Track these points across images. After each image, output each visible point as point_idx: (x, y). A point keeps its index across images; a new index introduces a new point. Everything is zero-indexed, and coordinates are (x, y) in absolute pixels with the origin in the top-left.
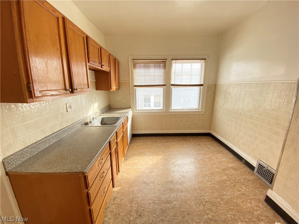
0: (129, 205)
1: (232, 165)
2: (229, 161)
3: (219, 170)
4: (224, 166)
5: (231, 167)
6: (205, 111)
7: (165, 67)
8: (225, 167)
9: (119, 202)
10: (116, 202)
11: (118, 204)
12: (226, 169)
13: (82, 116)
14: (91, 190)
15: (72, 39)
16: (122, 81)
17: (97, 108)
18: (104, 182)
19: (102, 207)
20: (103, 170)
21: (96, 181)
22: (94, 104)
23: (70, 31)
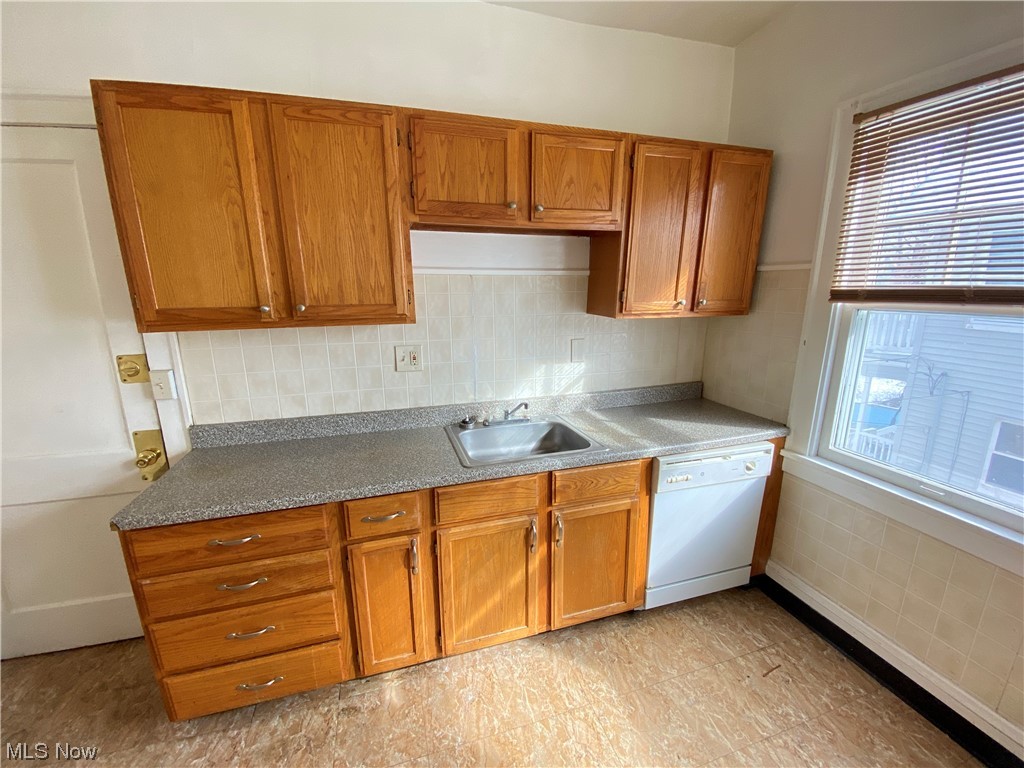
9: (331, 733)
13: (472, 396)
14: (148, 582)
15: (305, 157)
16: (774, 264)
17: (582, 382)
18: (254, 610)
19: (228, 668)
20: (250, 573)
21: (186, 575)
22: (556, 366)
23: (297, 132)
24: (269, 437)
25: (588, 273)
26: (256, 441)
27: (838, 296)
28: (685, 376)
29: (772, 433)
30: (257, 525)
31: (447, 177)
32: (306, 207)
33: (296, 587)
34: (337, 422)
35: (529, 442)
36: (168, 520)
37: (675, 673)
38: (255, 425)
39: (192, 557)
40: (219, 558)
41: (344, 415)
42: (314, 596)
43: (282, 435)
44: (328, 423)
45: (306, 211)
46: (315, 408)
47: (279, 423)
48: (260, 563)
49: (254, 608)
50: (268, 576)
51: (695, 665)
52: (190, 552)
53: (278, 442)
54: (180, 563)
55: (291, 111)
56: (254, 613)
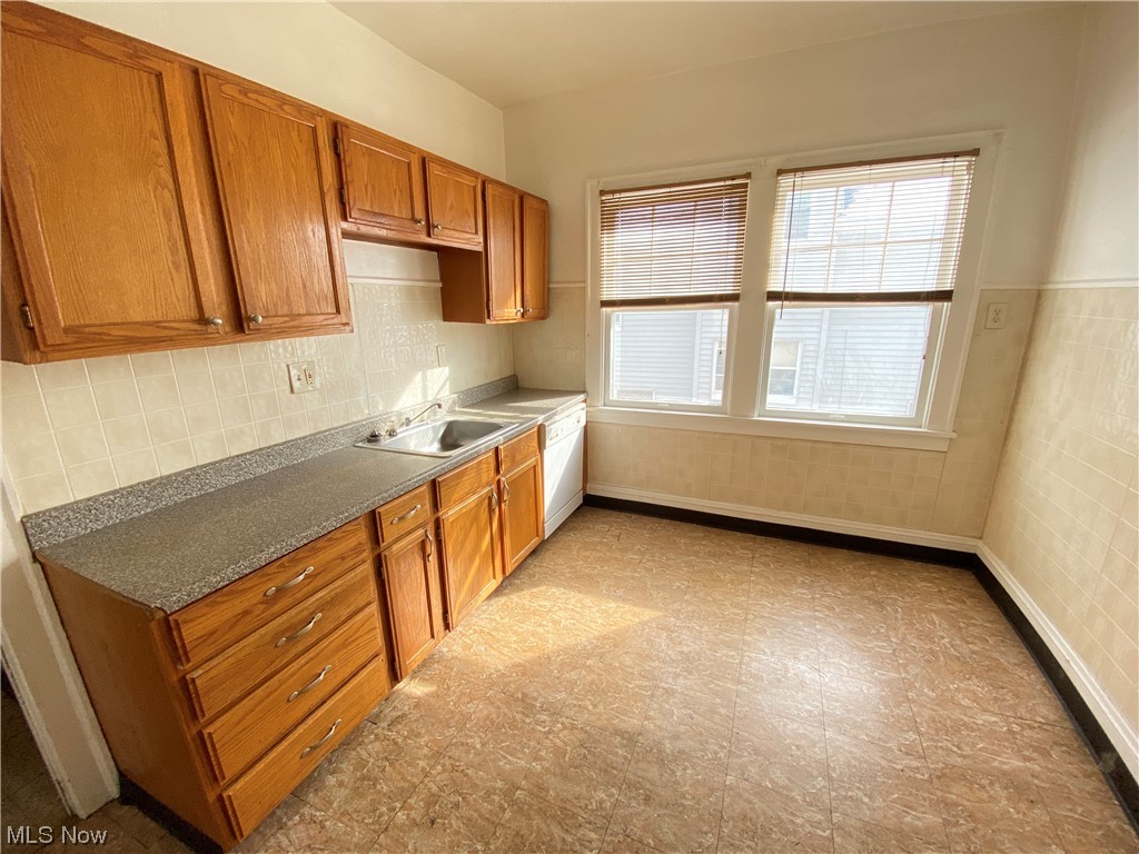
0: (421, 763)
1: (1017, 763)
2: (1010, 731)
3: (915, 764)
4: (964, 757)
5: (1005, 773)
6: (954, 435)
7: (739, 212)
8: (966, 762)
9: (400, 741)
10: (393, 735)
11: (396, 743)
12: (963, 777)
13: (366, 411)
14: (200, 672)
15: (243, 144)
16: (558, 282)
17: (447, 386)
18: (311, 655)
19: (291, 738)
20: (305, 613)
21: (242, 644)
22: (429, 371)
23: (232, 114)
24: (153, 504)
25: (440, 285)
26: (136, 514)
27: (605, 304)
28: (507, 373)
29: (582, 397)
30: (308, 557)
31: (369, 188)
32: (248, 203)
33: (345, 613)
34: (240, 465)
35: (432, 443)
36: (223, 579)
37: (581, 563)
38: (131, 491)
39: (249, 618)
40: (277, 608)
41: (246, 454)
42: (360, 617)
43: (172, 497)
44: (229, 468)
45: (248, 205)
46: (203, 453)
47: (165, 482)
48: (312, 599)
49: (312, 653)
50: (321, 611)
51: (588, 553)
52: (246, 613)
53: (167, 508)
54: (237, 631)
55: (228, 89)
56: (312, 659)
